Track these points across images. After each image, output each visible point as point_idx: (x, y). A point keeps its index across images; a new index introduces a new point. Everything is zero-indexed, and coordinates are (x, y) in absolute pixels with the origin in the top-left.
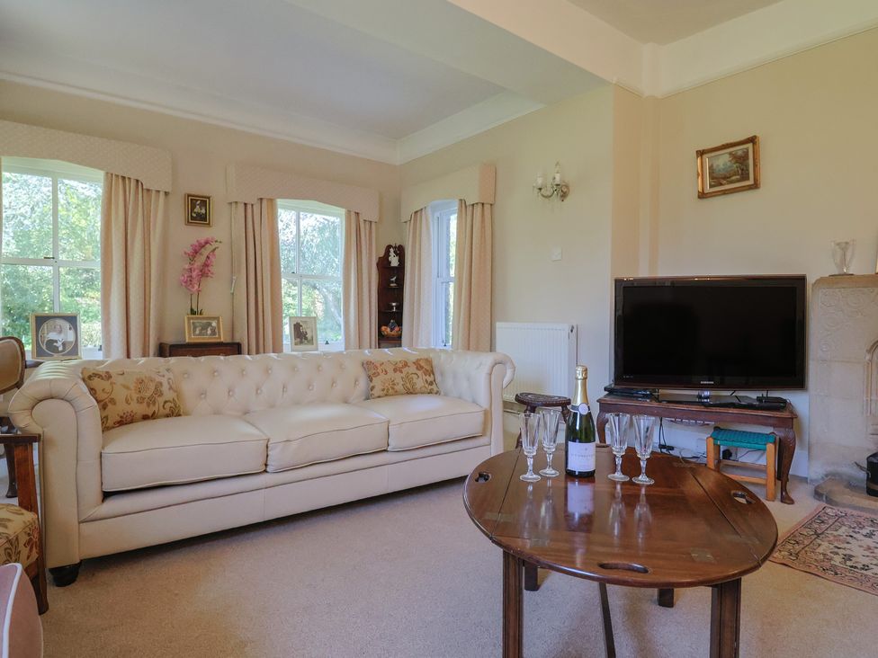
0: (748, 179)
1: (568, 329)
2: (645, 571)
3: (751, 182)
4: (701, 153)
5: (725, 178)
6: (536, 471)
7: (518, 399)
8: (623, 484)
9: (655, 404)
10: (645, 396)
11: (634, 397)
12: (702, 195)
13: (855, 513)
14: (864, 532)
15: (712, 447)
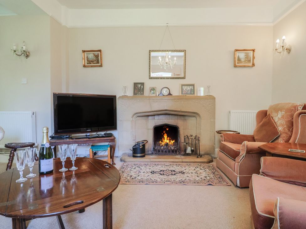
0: (99, 63)
1: (31, 114)
2: (82, 202)
3: (100, 64)
4: (84, 51)
5: (92, 62)
6: (24, 177)
7: (6, 146)
8: (66, 172)
9: (71, 140)
10: (67, 138)
11: (63, 138)
12: (84, 66)
13: (131, 163)
14: (133, 168)
15: (91, 152)
